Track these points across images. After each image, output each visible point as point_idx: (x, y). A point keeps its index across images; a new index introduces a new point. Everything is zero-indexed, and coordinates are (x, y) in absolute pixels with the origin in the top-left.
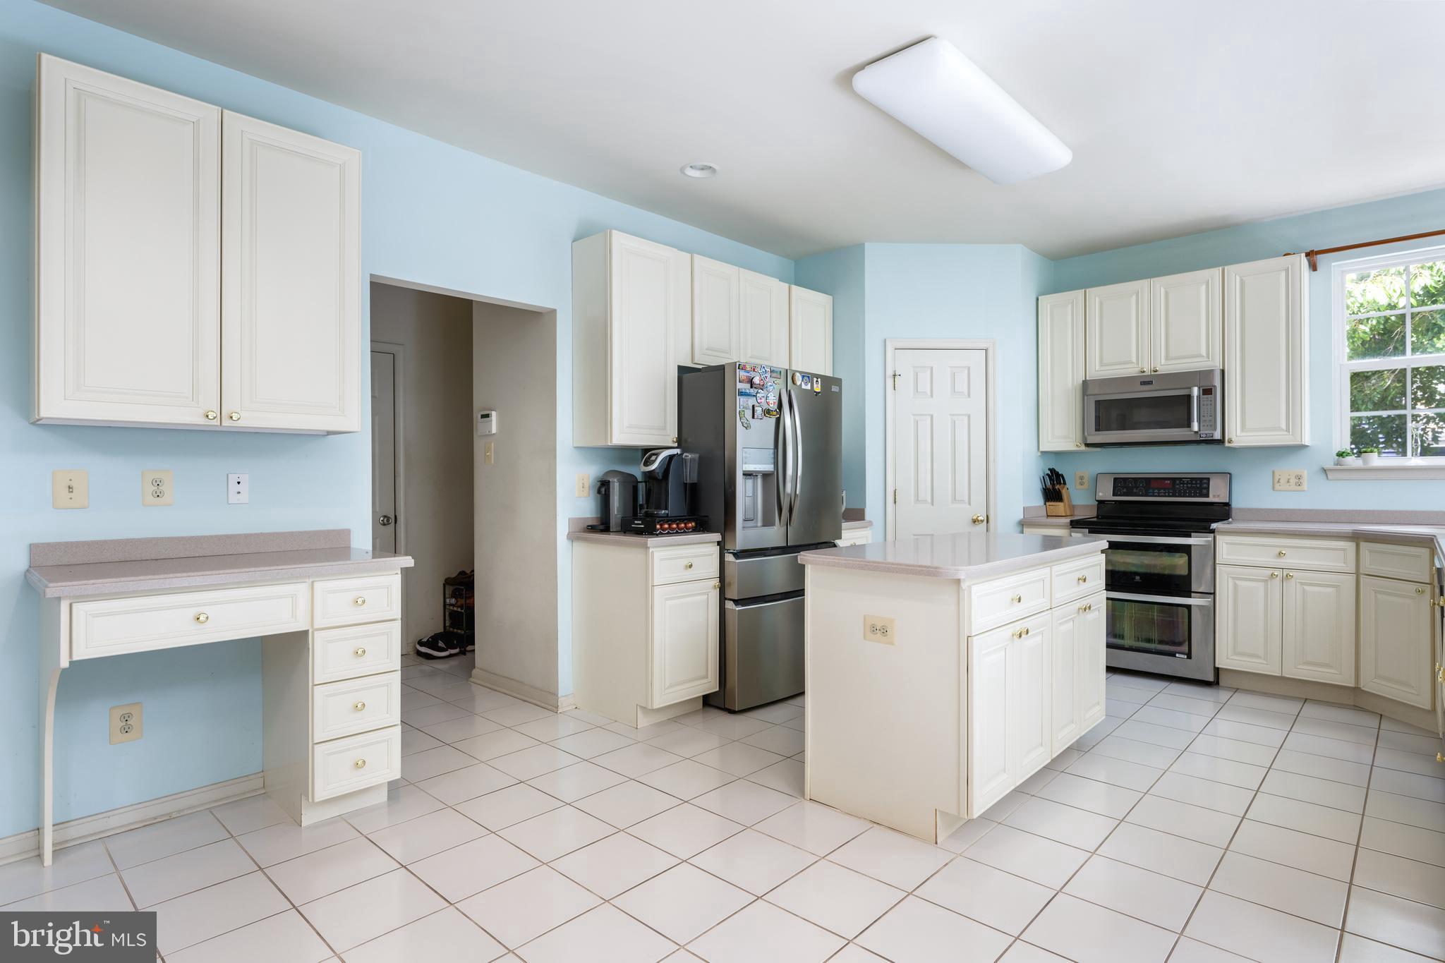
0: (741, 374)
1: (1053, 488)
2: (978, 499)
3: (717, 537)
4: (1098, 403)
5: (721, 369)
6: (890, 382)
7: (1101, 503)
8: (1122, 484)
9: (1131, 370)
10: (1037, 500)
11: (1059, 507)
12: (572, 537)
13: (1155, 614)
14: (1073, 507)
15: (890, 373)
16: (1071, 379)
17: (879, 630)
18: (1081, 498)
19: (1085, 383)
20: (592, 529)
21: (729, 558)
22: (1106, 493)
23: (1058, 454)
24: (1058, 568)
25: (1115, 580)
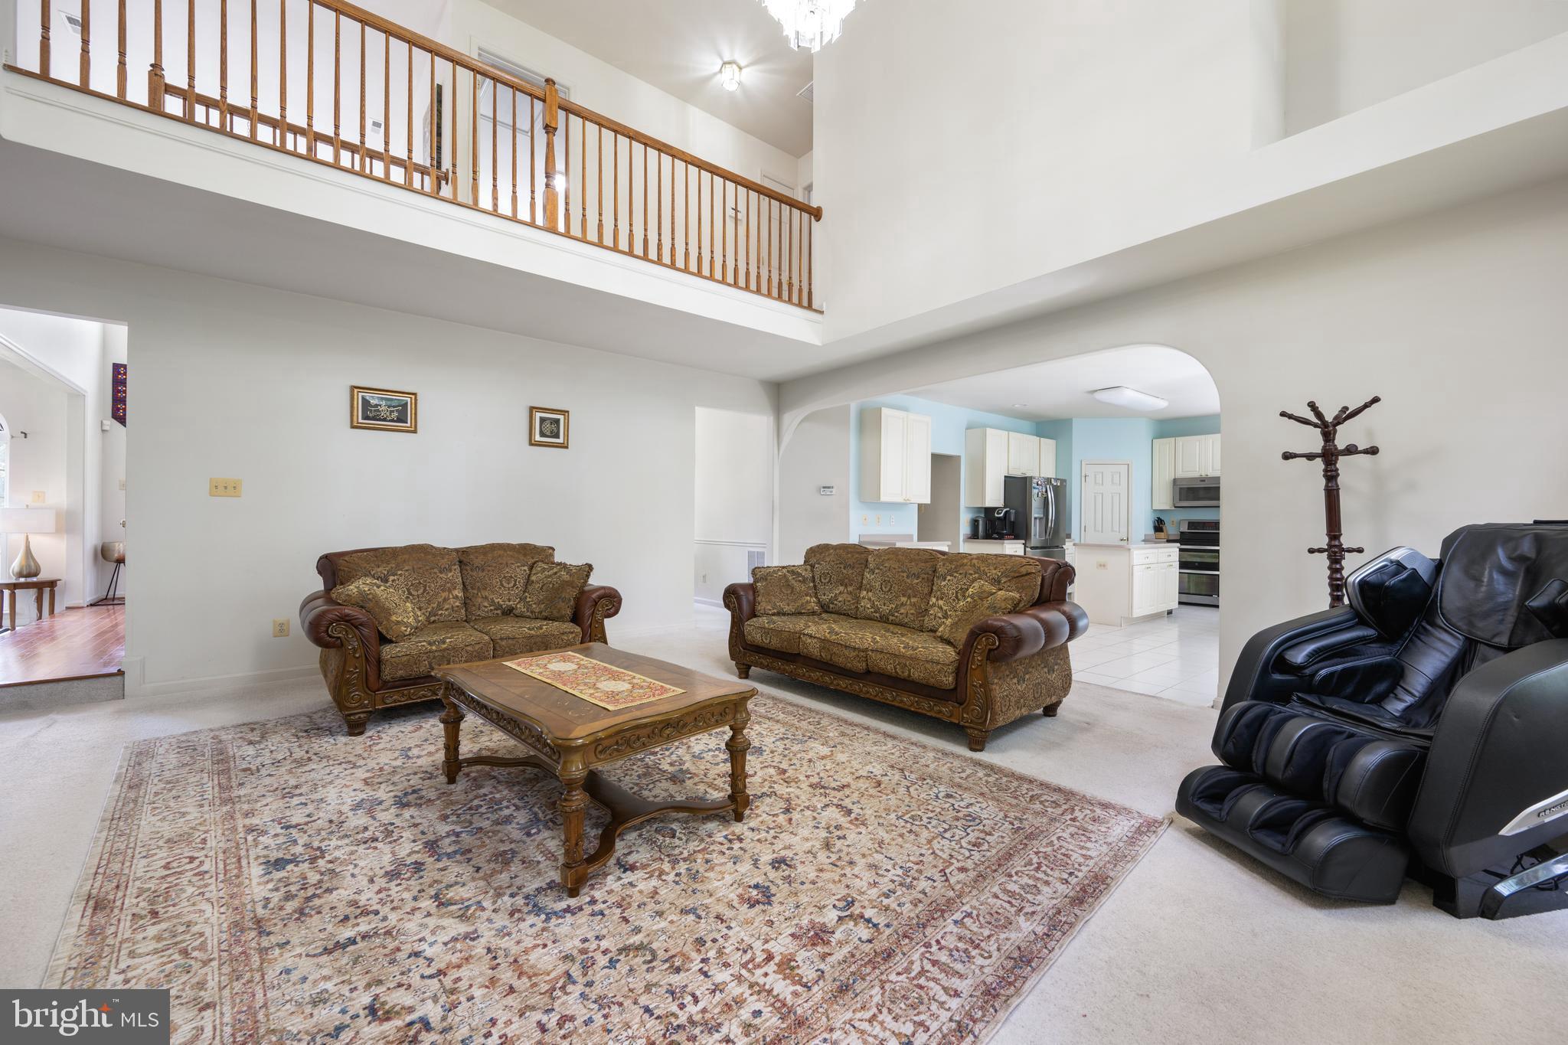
0: (1035, 481)
1: (1159, 526)
2: (1124, 530)
3: (1023, 541)
4: (1181, 489)
5: (1026, 478)
6: (1083, 479)
7: (1182, 533)
8: (1192, 524)
9: (1196, 475)
10: (1152, 531)
11: (1162, 535)
12: (964, 541)
13: (1204, 579)
14: (1168, 535)
15: (1083, 474)
16: (1169, 477)
17: (1103, 566)
18: (1171, 530)
19: (1175, 481)
20: (970, 538)
21: (1028, 549)
22: (1185, 528)
23: (1161, 511)
24: (1161, 550)
25: (1183, 565)
